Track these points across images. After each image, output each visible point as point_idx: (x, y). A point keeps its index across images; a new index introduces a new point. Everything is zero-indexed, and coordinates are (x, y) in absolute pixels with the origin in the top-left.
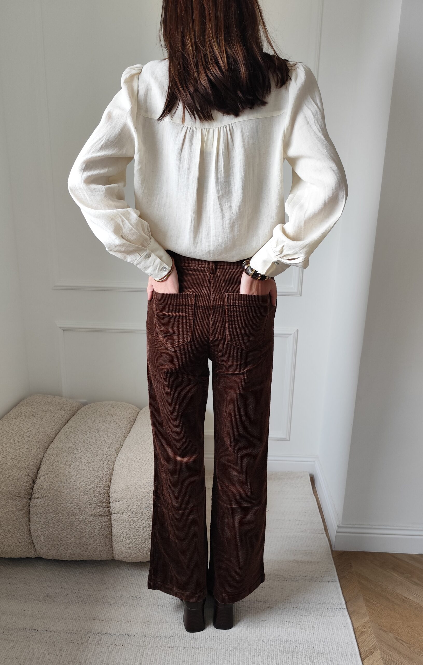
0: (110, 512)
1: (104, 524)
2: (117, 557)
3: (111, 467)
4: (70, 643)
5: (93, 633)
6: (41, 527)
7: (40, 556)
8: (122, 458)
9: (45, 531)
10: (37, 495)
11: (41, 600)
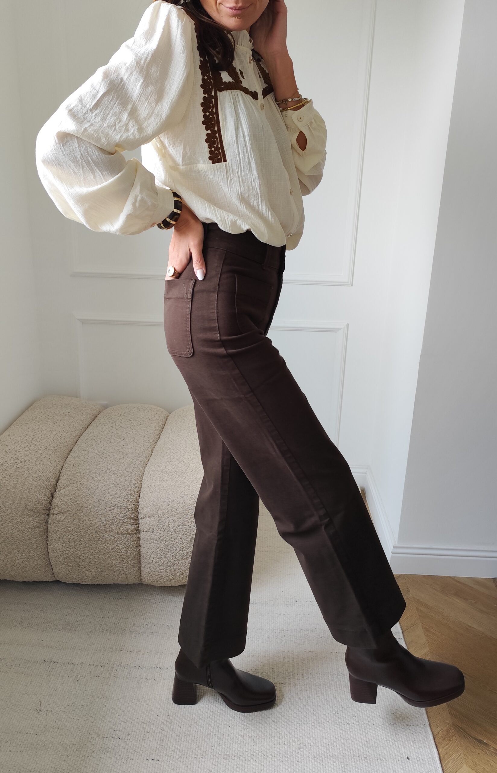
0: (138, 529)
1: (132, 543)
2: (145, 581)
3: (139, 479)
4: (95, 677)
5: (121, 666)
6: (60, 547)
7: (58, 580)
9: (65, 551)
10: (57, 510)
11: (60, 629)
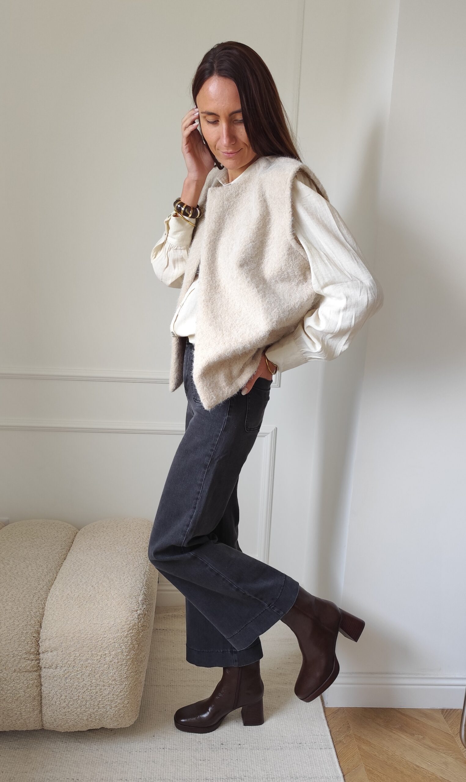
0: (39, 666)
1: (31, 682)
2: (47, 726)
3: (41, 607)
8: (55, 594)
